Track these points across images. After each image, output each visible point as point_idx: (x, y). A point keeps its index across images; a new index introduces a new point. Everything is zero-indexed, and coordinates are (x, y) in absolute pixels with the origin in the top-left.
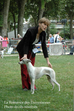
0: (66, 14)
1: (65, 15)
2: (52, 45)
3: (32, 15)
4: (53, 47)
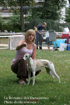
2: (12, 38)
4: (14, 40)
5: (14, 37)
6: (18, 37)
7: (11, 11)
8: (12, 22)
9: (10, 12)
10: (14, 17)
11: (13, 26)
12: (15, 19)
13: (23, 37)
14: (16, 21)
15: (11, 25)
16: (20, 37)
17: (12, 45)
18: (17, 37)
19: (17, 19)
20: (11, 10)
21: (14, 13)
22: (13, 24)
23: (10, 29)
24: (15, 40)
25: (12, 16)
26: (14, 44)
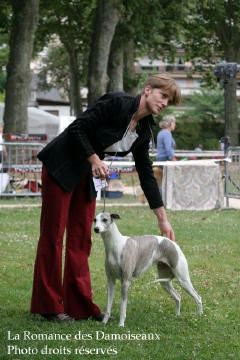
0: (210, 37)
1: (204, 39)
2: (176, 168)
3: (61, 35)
4: (181, 176)
5: (183, 167)
6: (197, 167)
7: (194, 76)
8: (196, 114)
9: (190, 78)
10: (206, 96)
11: (199, 127)
12: (210, 104)
13: (214, 167)
14: (211, 111)
15: (194, 124)
16: (203, 167)
17: (174, 193)
18: (191, 167)
19: (216, 102)
20: (194, 72)
21: (204, 83)
22: (201, 121)
23: (189, 136)
24: (186, 177)
25: (198, 91)
26: (179, 188)
